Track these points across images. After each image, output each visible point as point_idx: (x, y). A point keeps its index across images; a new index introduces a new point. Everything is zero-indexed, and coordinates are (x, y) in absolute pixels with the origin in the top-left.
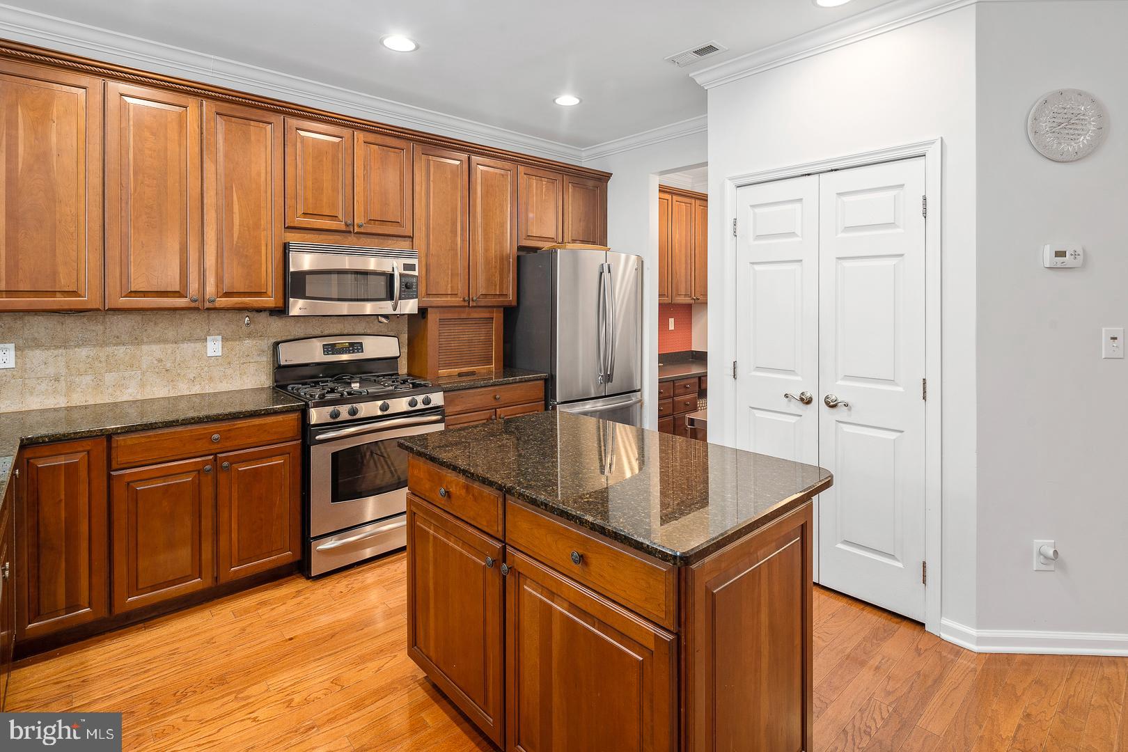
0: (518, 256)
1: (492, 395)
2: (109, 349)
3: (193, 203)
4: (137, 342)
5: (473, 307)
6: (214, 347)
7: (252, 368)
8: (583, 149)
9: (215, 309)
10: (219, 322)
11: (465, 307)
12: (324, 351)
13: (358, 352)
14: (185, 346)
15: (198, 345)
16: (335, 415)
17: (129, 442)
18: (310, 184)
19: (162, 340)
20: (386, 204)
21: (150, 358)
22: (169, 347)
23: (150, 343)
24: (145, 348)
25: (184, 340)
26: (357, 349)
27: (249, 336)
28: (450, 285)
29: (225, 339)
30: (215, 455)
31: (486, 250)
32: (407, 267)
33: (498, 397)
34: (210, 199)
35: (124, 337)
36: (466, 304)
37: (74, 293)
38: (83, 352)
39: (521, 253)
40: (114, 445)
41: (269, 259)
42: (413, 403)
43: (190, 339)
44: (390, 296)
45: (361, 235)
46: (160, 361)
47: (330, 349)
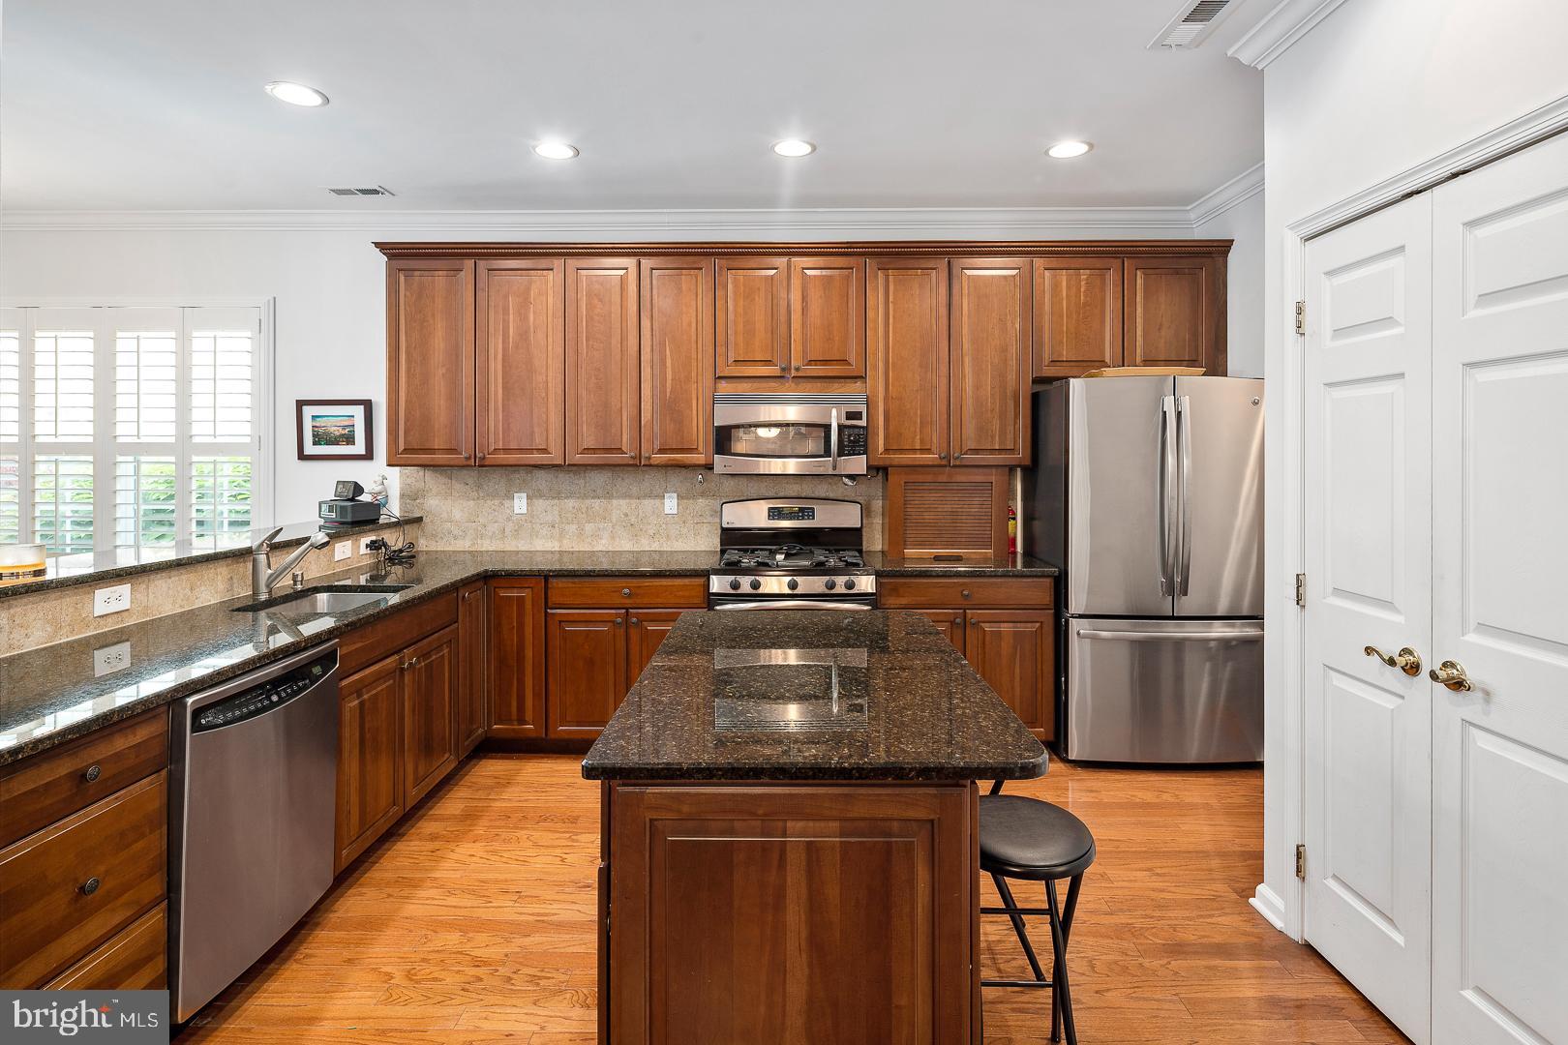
0: (1033, 394)
1: (961, 589)
2: (588, 502)
3: (632, 362)
4: (609, 496)
5: (955, 466)
6: (671, 504)
7: (705, 529)
8: (1189, 208)
9: (650, 465)
10: (676, 479)
11: (945, 466)
12: (769, 516)
13: (809, 519)
14: (646, 502)
15: (657, 502)
16: (735, 586)
17: (560, 585)
18: (741, 327)
19: (627, 496)
20: (830, 339)
21: (618, 512)
22: (634, 502)
23: (618, 498)
24: (615, 502)
25: (645, 496)
26: (808, 516)
27: (703, 494)
28: (918, 437)
29: (679, 497)
30: (627, 609)
31: (977, 387)
32: (850, 416)
33: (965, 593)
34: (646, 356)
35: (599, 492)
36: (944, 462)
37: (545, 451)
38: (570, 503)
39: (1039, 388)
40: (550, 586)
41: (700, 413)
42: (831, 586)
43: (650, 496)
44: (827, 453)
45: (800, 380)
46: (626, 515)
47: (774, 513)
